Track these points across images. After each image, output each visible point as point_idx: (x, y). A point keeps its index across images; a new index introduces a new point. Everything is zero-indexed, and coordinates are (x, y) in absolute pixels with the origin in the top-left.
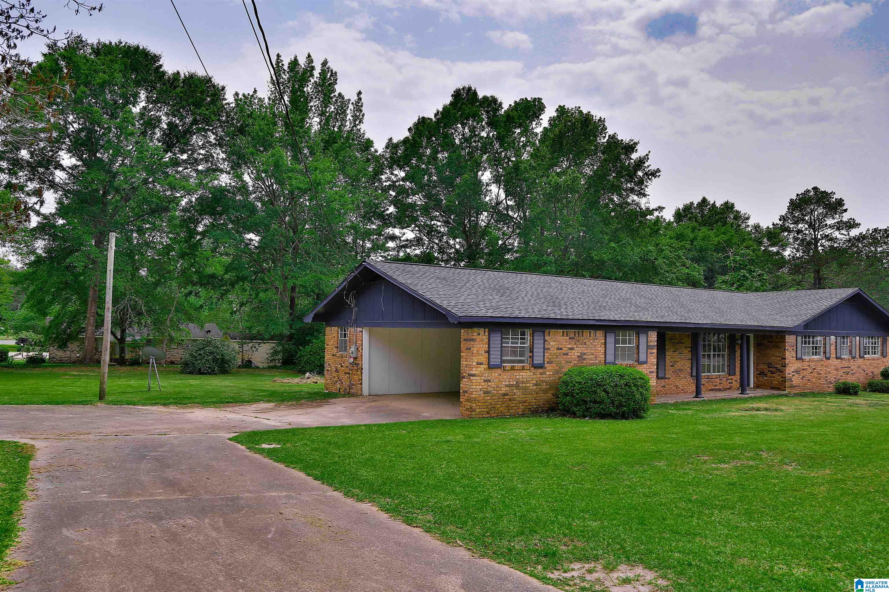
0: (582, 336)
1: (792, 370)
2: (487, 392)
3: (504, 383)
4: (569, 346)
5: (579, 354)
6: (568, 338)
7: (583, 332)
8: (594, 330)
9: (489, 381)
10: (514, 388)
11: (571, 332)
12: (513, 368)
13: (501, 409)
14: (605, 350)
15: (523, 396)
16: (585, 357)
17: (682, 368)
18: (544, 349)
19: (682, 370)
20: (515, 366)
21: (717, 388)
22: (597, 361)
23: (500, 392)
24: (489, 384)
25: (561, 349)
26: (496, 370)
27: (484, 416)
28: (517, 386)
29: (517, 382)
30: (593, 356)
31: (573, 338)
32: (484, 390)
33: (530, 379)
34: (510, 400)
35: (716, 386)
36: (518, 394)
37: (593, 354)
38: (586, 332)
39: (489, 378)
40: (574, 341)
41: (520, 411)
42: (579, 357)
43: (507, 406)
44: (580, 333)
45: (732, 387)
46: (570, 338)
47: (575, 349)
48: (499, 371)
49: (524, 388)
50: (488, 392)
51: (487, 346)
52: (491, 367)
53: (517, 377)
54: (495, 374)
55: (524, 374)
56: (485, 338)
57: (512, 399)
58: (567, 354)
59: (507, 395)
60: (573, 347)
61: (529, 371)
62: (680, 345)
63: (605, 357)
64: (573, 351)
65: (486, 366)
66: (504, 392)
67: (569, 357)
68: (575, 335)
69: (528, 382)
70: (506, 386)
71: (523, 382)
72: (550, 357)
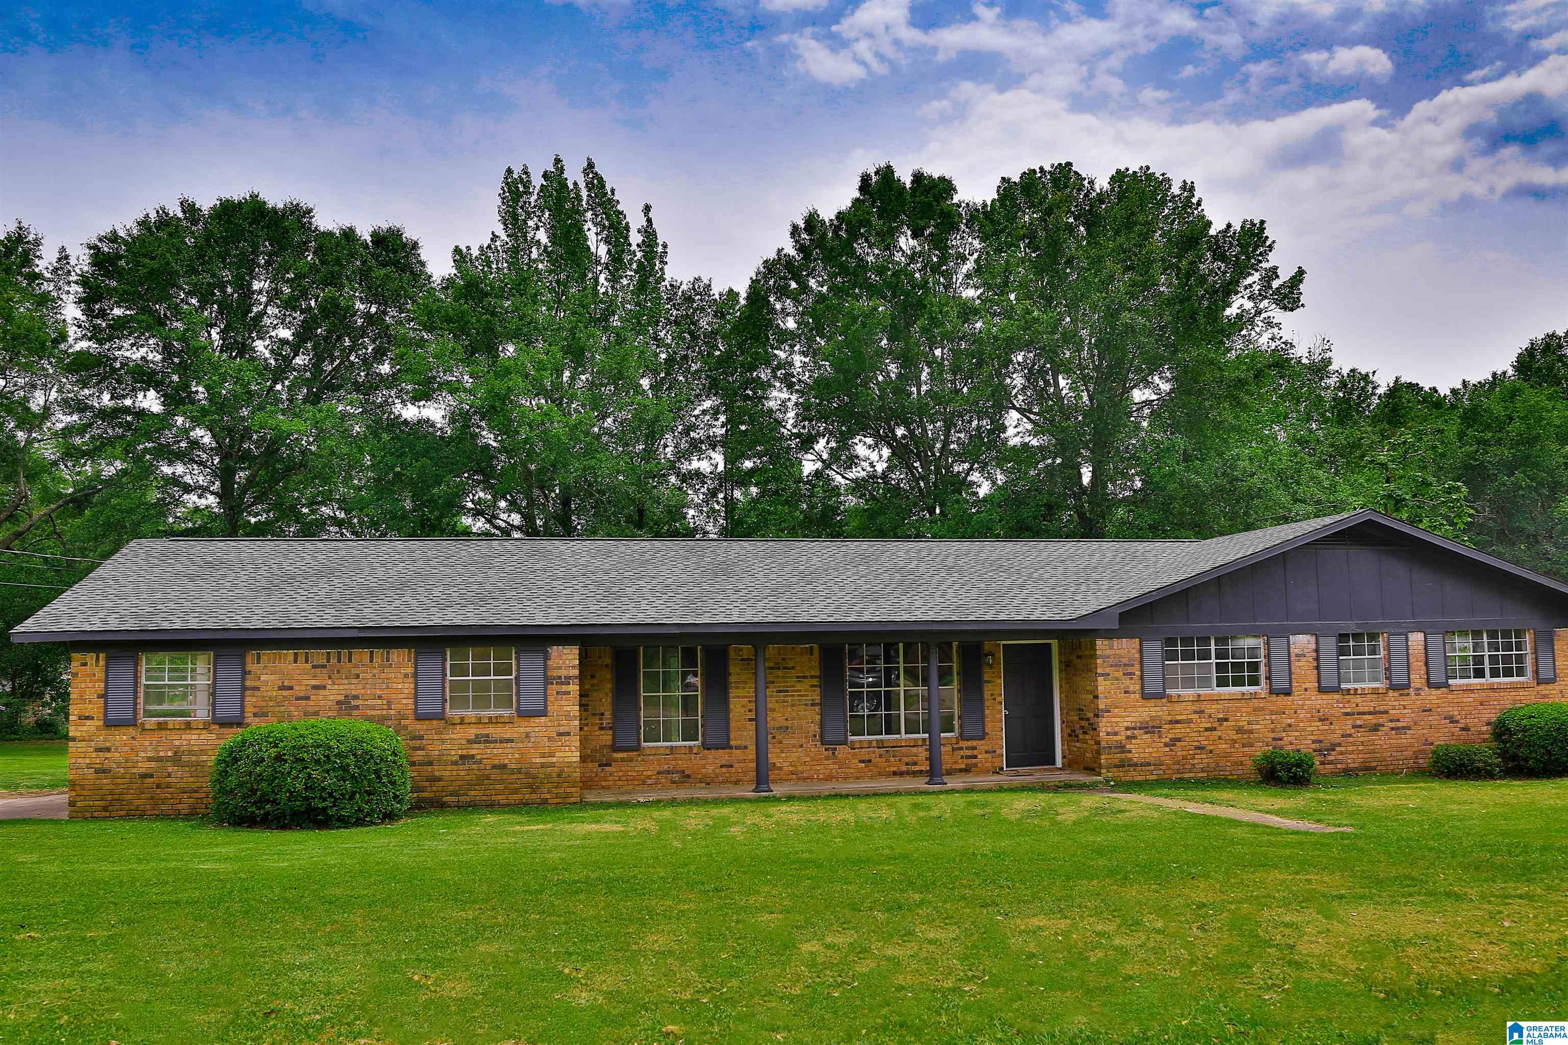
0: (350, 661)
1: (1126, 724)
2: (102, 771)
3: (142, 754)
4: (314, 682)
5: (342, 698)
6: (309, 666)
7: (350, 654)
8: (384, 648)
9: (108, 750)
10: (169, 764)
11: (319, 655)
12: (161, 727)
13: (137, 802)
14: (416, 689)
15: (192, 779)
16: (354, 703)
17: (785, 724)
18: (244, 689)
19: (787, 728)
20: (166, 723)
21: (917, 768)
22: (392, 712)
23: (135, 770)
24: (108, 755)
25: (291, 688)
26: (123, 730)
27: (96, 814)
28: (176, 759)
29: (176, 753)
30: (380, 702)
31: (324, 666)
32: (96, 766)
33: (208, 747)
34: (158, 786)
35: (915, 764)
36: (178, 775)
37: (380, 697)
38: (361, 655)
39: (108, 744)
40: (324, 671)
41: (184, 808)
42: (339, 703)
43: (152, 798)
44: (345, 658)
45: (976, 765)
46: (314, 667)
47: (329, 687)
48: (131, 730)
49: (195, 764)
50: (104, 771)
51: (102, 685)
52: (110, 724)
53: (177, 743)
54: (121, 737)
55: (194, 737)
56: (99, 672)
57: (163, 786)
58: (307, 698)
59: (152, 776)
60: (324, 683)
61: (204, 732)
62: (780, 673)
63: (416, 703)
64: (322, 692)
65: (101, 723)
66: (144, 770)
67: (311, 703)
68: (328, 661)
69: (203, 752)
70: (150, 759)
71: (190, 752)
72: (264, 704)
